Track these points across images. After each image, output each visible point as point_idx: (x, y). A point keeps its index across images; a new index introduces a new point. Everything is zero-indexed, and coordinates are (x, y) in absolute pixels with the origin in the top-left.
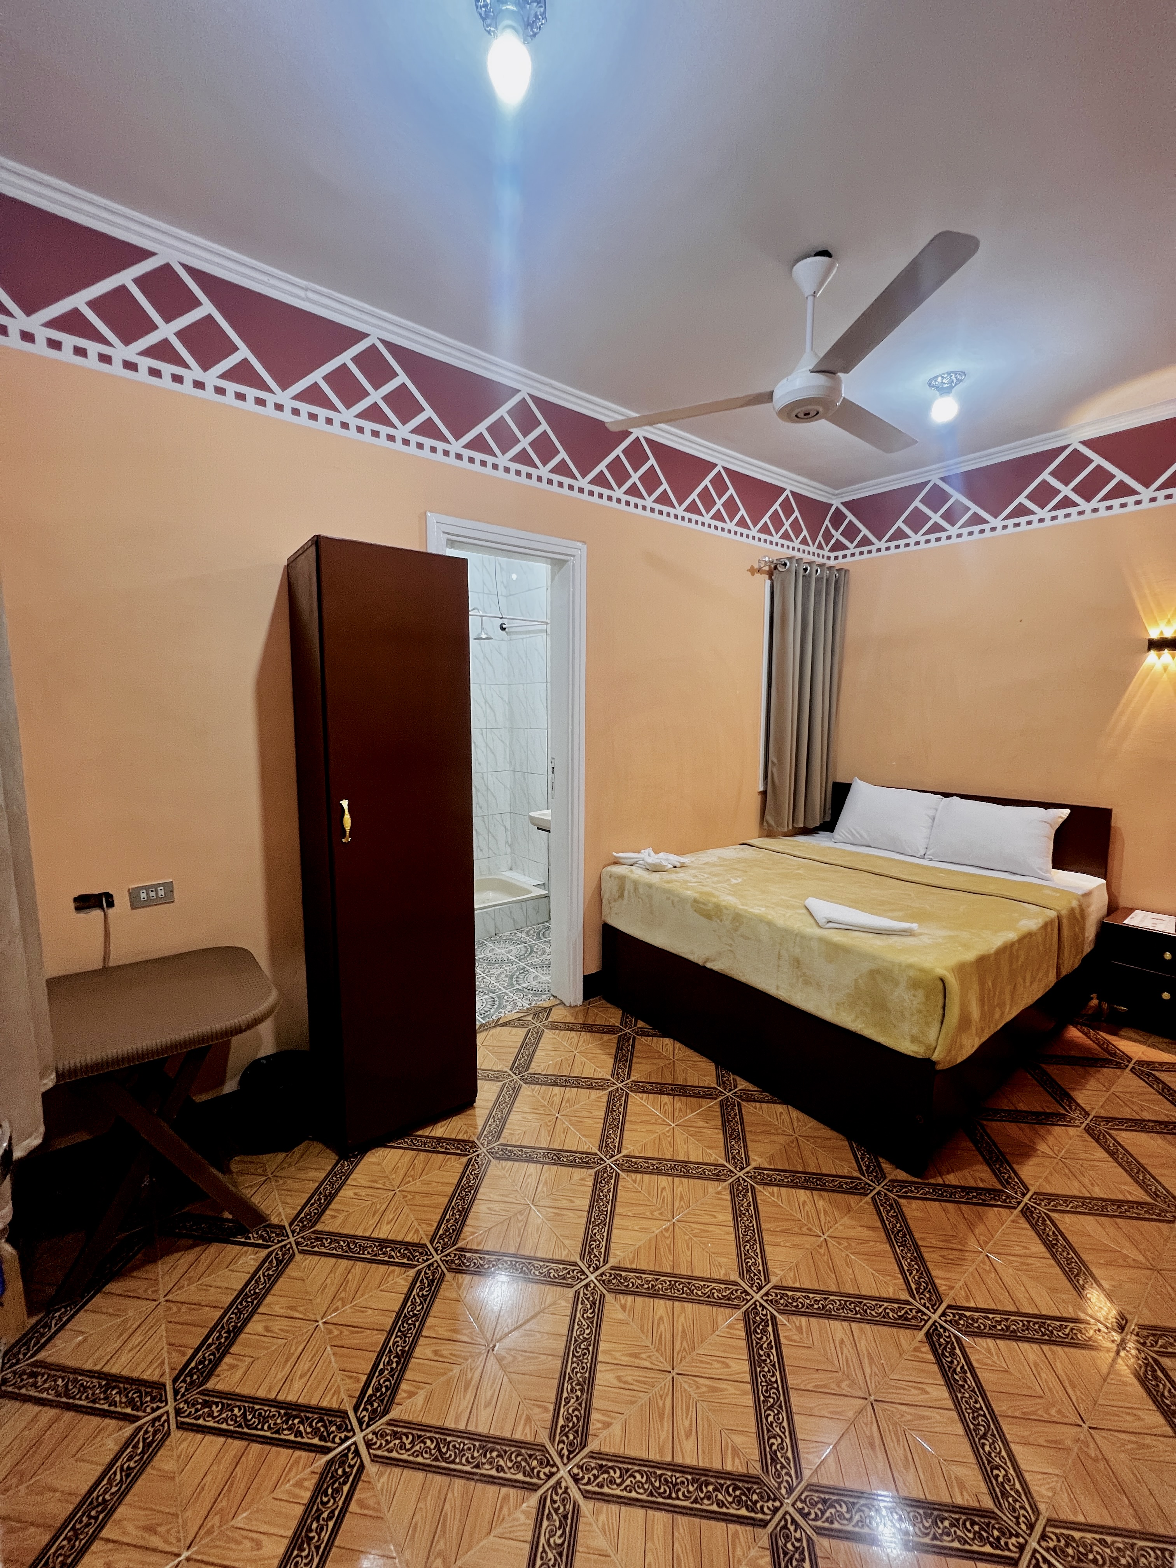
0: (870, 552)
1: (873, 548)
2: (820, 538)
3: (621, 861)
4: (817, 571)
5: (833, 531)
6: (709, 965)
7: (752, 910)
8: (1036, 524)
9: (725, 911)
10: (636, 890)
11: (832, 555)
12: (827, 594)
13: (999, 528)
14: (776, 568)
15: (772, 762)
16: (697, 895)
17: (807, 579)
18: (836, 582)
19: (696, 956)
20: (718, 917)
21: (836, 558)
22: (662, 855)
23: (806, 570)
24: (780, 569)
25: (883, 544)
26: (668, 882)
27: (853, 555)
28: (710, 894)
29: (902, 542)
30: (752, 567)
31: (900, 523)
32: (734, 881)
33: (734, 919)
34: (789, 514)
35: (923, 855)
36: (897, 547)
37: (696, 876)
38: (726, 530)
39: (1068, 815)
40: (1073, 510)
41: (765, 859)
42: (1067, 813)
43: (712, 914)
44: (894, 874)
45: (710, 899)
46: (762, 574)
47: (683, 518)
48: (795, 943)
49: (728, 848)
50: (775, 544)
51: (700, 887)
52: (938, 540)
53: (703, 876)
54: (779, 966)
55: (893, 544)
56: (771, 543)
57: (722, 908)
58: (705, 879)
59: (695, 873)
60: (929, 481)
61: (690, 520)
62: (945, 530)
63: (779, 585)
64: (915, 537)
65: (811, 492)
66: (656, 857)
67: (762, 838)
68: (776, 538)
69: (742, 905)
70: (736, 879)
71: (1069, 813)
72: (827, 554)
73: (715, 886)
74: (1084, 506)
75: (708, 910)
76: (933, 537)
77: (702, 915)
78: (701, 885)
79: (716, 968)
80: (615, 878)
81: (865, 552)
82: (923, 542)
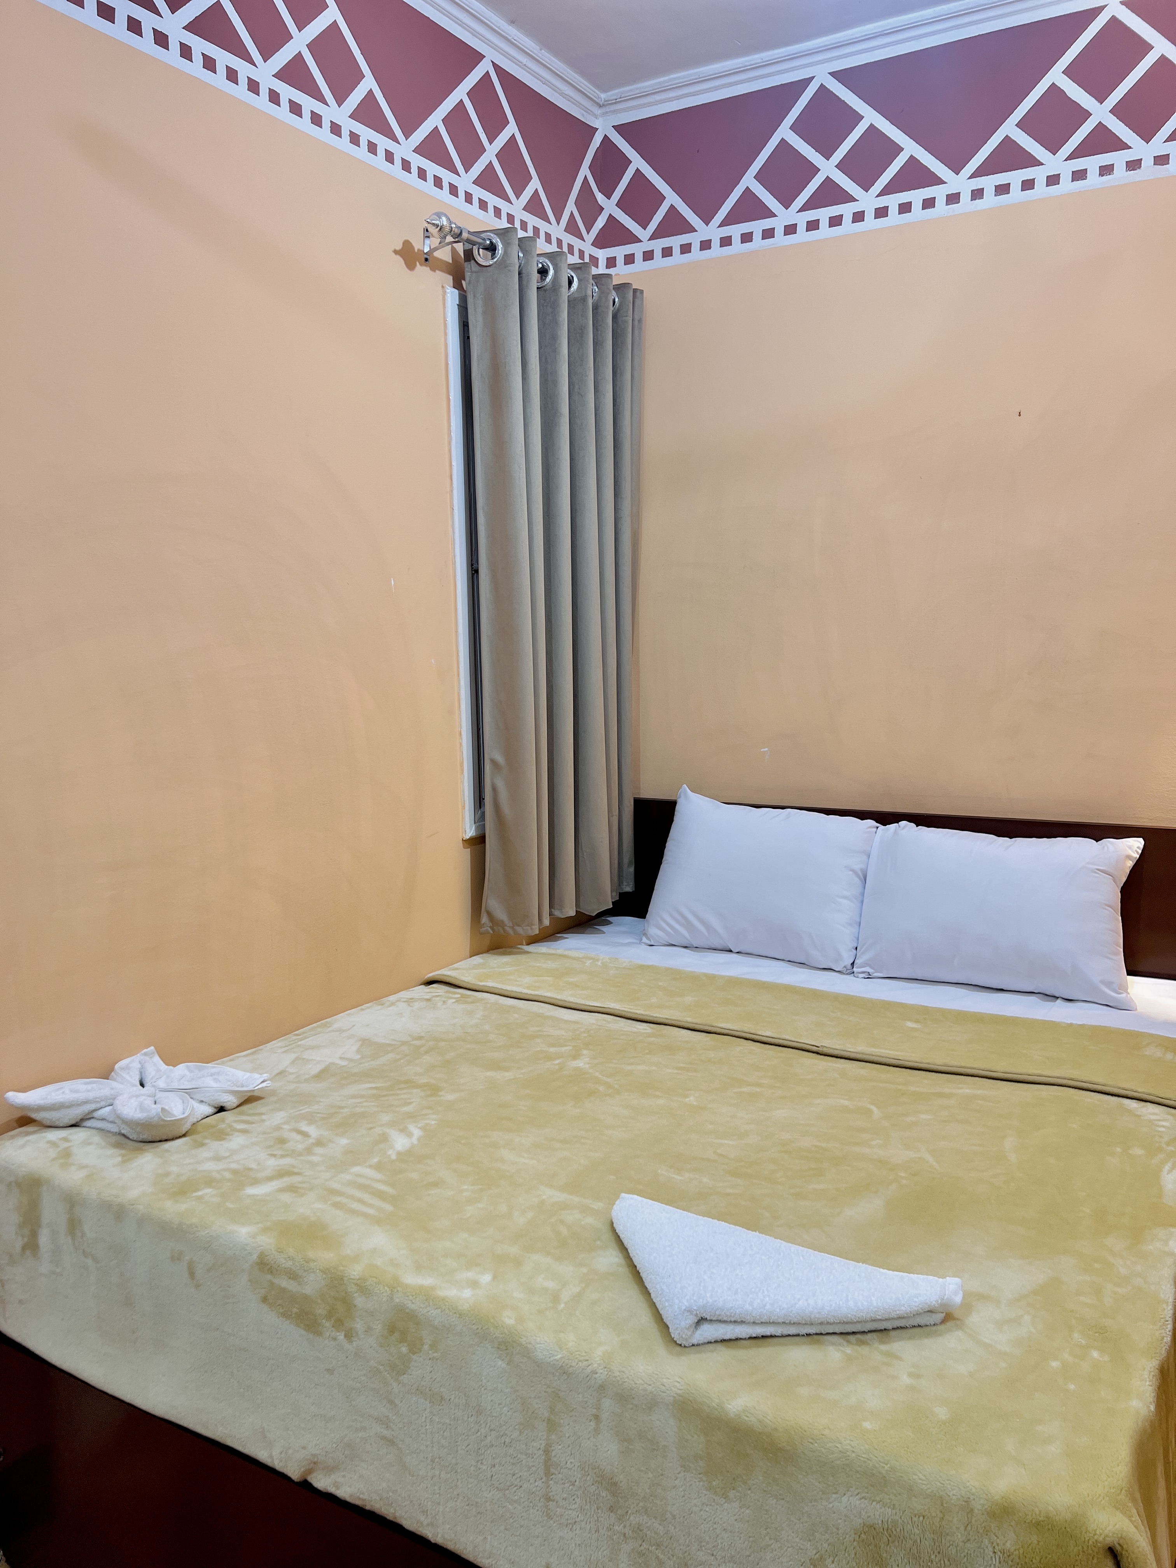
0: (686, 249)
1: (694, 239)
2: (571, 207)
4: (570, 283)
5: (600, 197)
6: (321, 1482)
7: (449, 1292)
8: (1041, 188)
9: (359, 1301)
10: (73, 1225)
11: (602, 255)
12: (598, 344)
13: (965, 197)
14: (469, 256)
15: (493, 762)
16: (267, 1242)
17: (547, 295)
18: (615, 317)
19: (276, 1452)
20: (339, 1324)
21: (611, 262)
23: (543, 272)
24: (482, 257)
25: (713, 231)
26: (183, 1190)
27: (648, 256)
29: (757, 227)
30: (407, 244)
31: (749, 181)
32: (400, 1143)
33: (392, 1329)
34: (494, 128)
35: (852, 962)
36: (747, 238)
37: (282, 1141)
38: (326, 124)
39: (1140, 852)
40: (1118, 158)
41: (487, 1027)
42: (1138, 848)
43: (321, 1310)
44: (807, 1040)
45: (311, 1254)
46: (433, 269)
47: (186, 52)
48: (597, 1417)
49: (392, 998)
50: (461, 194)
51: (286, 1197)
52: (836, 221)
53: (305, 1135)
54: (548, 1499)
55: (736, 231)
56: (453, 190)
57: (352, 1288)
58: (309, 1151)
59: (278, 1128)
60: (807, 81)
61: (209, 64)
62: (849, 198)
63: (480, 302)
64: (783, 216)
65: (545, 82)
66: (162, 1084)
67: (477, 960)
68: (466, 181)
69: (419, 1268)
70: (404, 1131)
71: (1142, 847)
72: (590, 250)
73: (335, 1185)
74: (1138, 148)
75: (306, 1297)
76: (823, 214)
77: (286, 1315)
78: (292, 1189)
79: (345, 1492)
80: (9, 1185)
81: (676, 250)
82: (802, 227)
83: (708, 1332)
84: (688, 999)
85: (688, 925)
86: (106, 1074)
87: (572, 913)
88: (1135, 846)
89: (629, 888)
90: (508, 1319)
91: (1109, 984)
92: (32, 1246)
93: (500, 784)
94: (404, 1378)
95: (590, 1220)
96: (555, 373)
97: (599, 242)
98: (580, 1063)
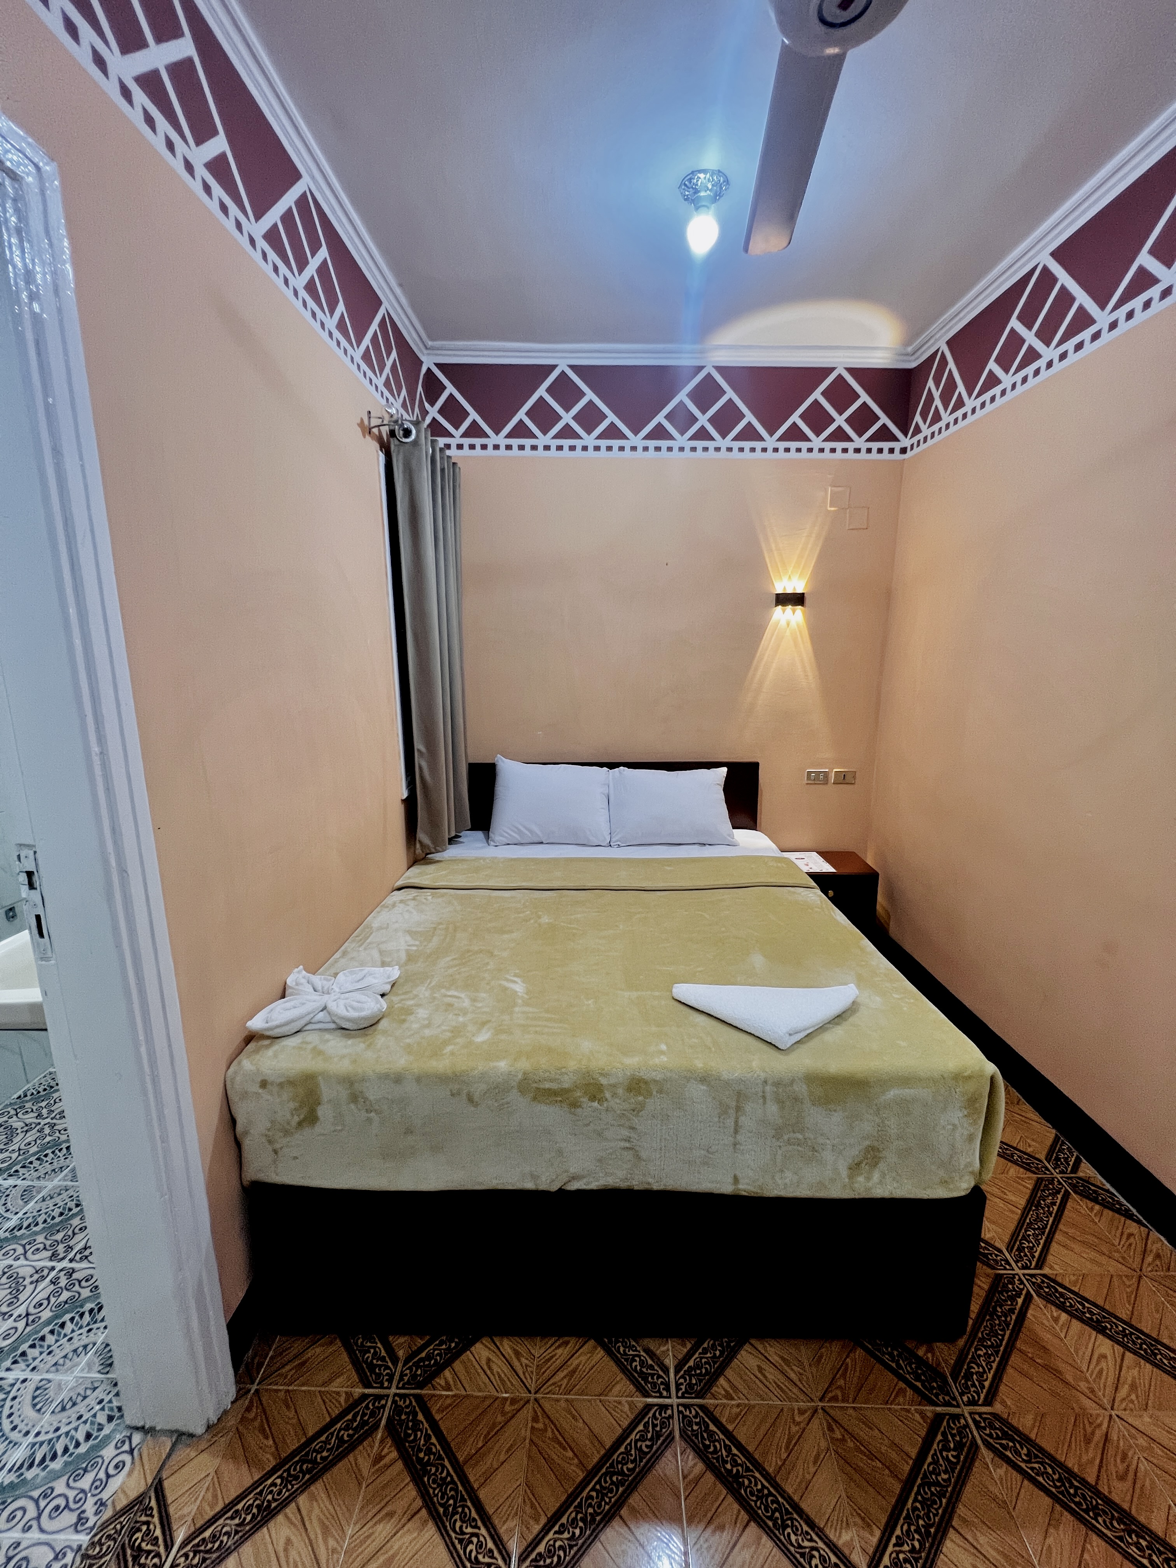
0: (484, 447)
1: (489, 442)
5: (427, 405)
6: (574, 1186)
8: (676, 452)
9: (604, 1081)
10: (355, 1095)
13: (639, 449)
14: (392, 434)
15: (418, 750)
16: (524, 1066)
19: (539, 1180)
20: (593, 1098)
25: (500, 439)
27: (460, 446)
29: (527, 442)
31: (521, 415)
32: (517, 988)
33: (629, 1090)
34: (388, 352)
35: (610, 840)
36: (521, 448)
37: (448, 1005)
38: (327, 330)
39: (726, 774)
40: (710, 444)
41: (469, 909)
43: (578, 1094)
45: (558, 1064)
46: (373, 440)
47: (265, 256)
48: (765, 1097)
50: (379, 391)
51: (504, 1037)
52: (573, 448)
53: (457, 997)
54: (736, 1144)
55: (514, 442)
56: (376, 387)
59: (432, 997)
60: (554, 366)
61: (276, 269)
62: (578, 436)
63: (400, 465)
64: (542, 440)
67: (418, 871)
68: (380, 383)
70: (508, 980)
71: (726, 771)
73: (520, 1022)
74: (720, 442)
75: (564, 1089)
76: (566, 443)
77: (552, 1103)
78: (500, 1031)
80: (281, 1085)
81: (478, 447)
82: (554, 448)
83: (792, 1040)
84: (558, 874)
85: (520, 832)
88: (723, 771)
90: (699, 1064)
91: (729, 835)
92: (310, 1119)
93: (424, 764)
94: (642, 1113)
98: (545, 920)
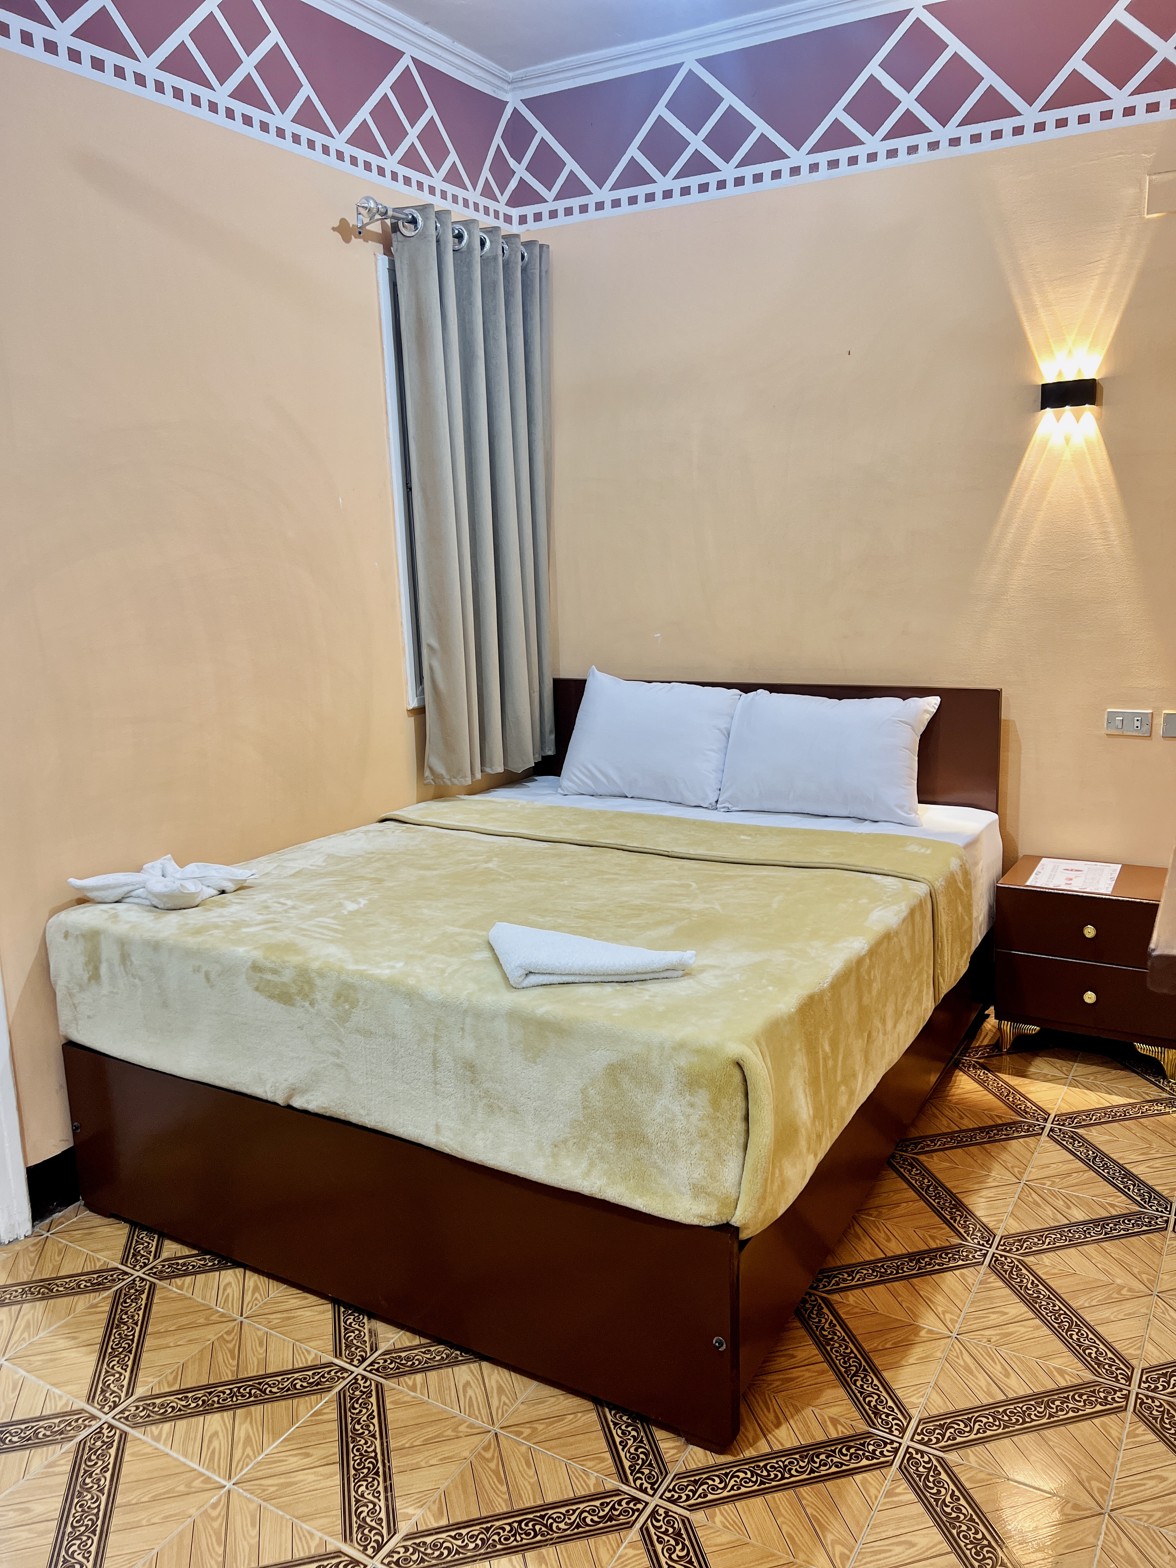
0: (584, 209)
1: (590, 201)
2: (486, 173)
3: (91, 895)
4: (483, 244)
5: (512, 162)
6: (298, 1102)
7: (376, 971)
8: (863, 164)
9: (318, 982)
10: (125, 958)
11: (515, 213)
12: (508, 295)
14: (395, 228)
15: (429, 645)
16: (257, 955)
17: (463, 257)
18: (524, 270)
19: (268, 1088)
20: (305, 996)
21: (523, 220)
22: (192, 869)
23: (459, 237)
24: (405, 230)
25: (604, 194)
26: (198, 931)
27: (553, 214)
28: (289, 947)
29: (641, 191)
30: (343, 221)
31: (633, 151)
32: (351, 906)
33: (339, 996)
34: (415, 111)
35: (716, 800)
36: (633, 200)
37: (267, 907)
38: (273, 130)
39: (937, 707)
40: (921, 140)
41: (424, 846)
42: (935, 704)
43: (293, 990)
44: (663, 848)
45: (286, 959)
46: (366, 240)
47: (160, 87)
48: (463, 1029)
49: (353, 831)
50: (388, 174)
51: (270, 932)
52: (703, 188)
53: (284, 904)
54: (436, 1083)
55: (624, 194)
56: (381, 171)
57: (313, 975)
58: (286, 911)
59: (265, 901)
60: (680, 65)
61: (178, 94)
62: (715, 169)
63: (405, 267)
64: (663, 182)
65: (459, 68)
66: (178, 876)
67: (423, 805)
68: (391, 162)
69: (357, 962)
70: (355, 901)
71: (938, 703)
72: (503, 209)
73: (303, 926)
74: (938, 132)
75: (284, 984)
76: (693, 182)
77: (271, 997)
78: (274, 928)
79: (312, 1107)
80: (77, 937)
81: (576, 210)
82: (677, 193)
83: (533, 979)
84: (582, 826)
85: (592, 777)
86: (139, 870)
87: (501, 769)
88: (933, 703)
89: (550, 752)
90: (411, 981)
91: (902, 807)
92: (95, 976)
93: (436, 664)
94: (347, 1025)
95: (475, 940)
96: (471, 322)
97: (513, 202)
98: (490, 865)
